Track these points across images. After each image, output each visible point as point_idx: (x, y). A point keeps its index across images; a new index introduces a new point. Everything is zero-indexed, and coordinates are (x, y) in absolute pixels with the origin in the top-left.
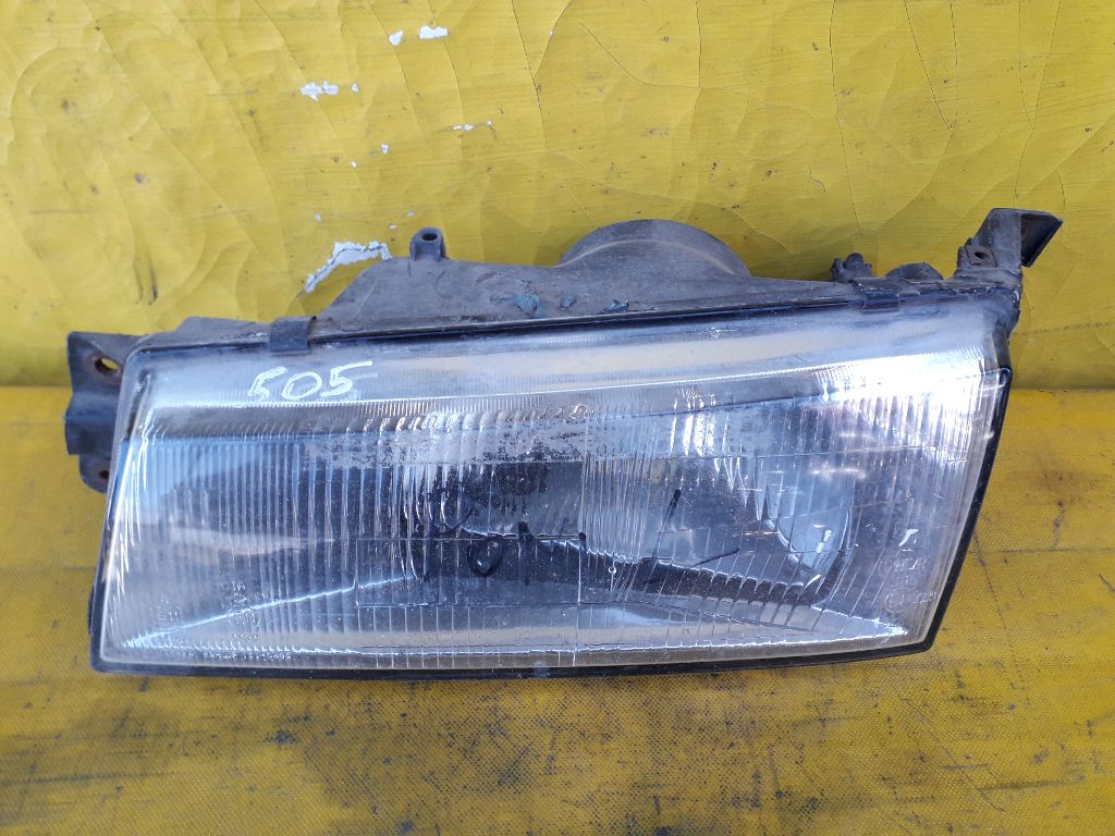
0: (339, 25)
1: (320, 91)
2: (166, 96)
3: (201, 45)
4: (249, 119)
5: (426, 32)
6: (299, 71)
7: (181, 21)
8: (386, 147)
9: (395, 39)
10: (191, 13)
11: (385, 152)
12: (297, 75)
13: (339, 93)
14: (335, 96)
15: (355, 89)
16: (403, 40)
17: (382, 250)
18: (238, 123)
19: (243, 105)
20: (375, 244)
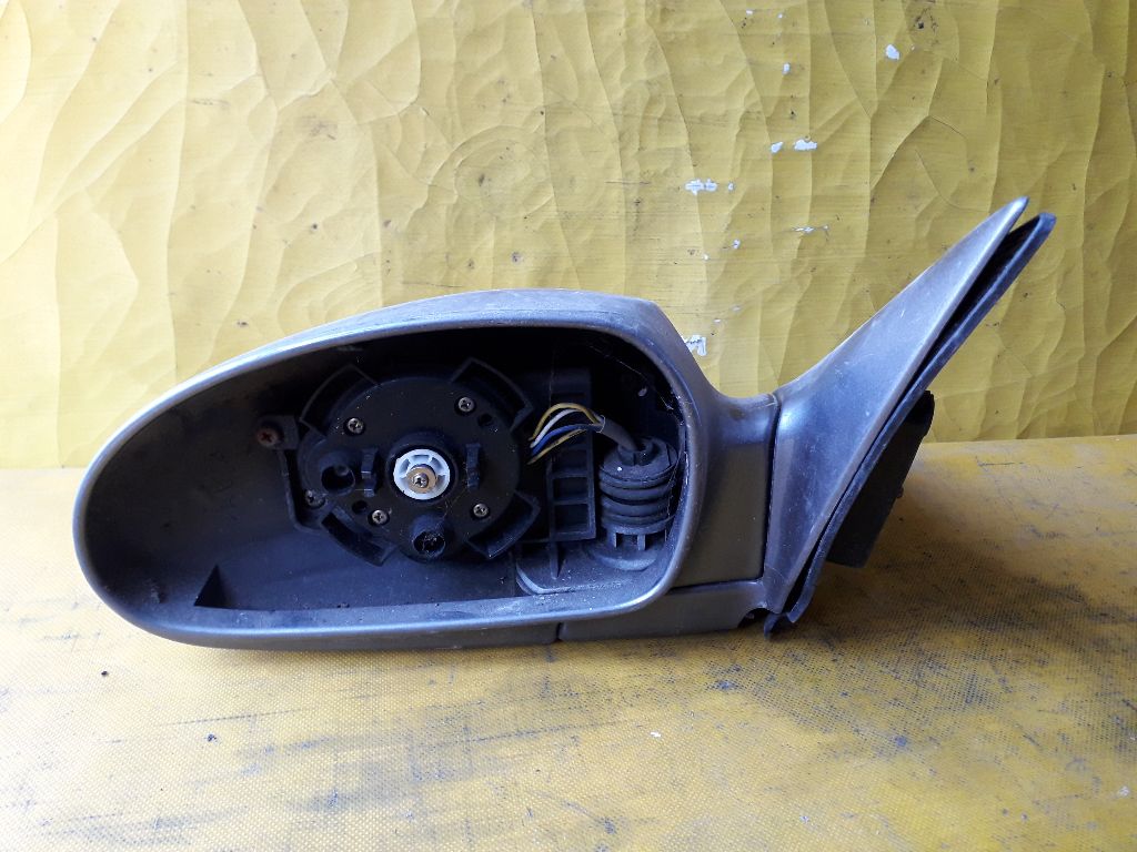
0: (736, 131)
1: (702, 188)
2: (572, 180)
3: (621, 135)
4: (634, 208)
5: (801, 145)
6: (692, 168)
7: (615, 115)
8: (738, 243)
9: (775, 148)
10: (624, 108)
11: (736, 247)
12: (689, 170)
13: (717, 190)
14: (713, 192)
15: (730, 188)
16: (782, 150)
17: (700, 345)
18: (623, 211)
19: (633, 196)
20: (697, 337)
